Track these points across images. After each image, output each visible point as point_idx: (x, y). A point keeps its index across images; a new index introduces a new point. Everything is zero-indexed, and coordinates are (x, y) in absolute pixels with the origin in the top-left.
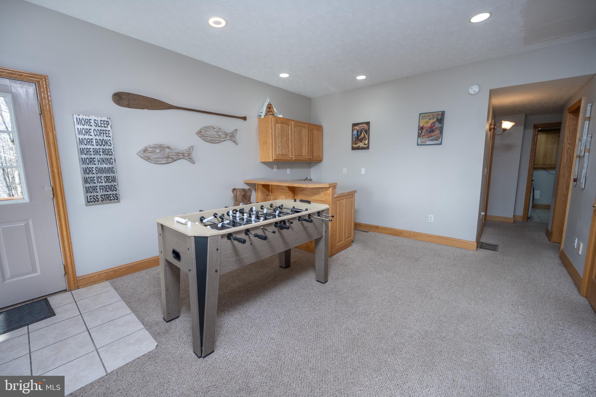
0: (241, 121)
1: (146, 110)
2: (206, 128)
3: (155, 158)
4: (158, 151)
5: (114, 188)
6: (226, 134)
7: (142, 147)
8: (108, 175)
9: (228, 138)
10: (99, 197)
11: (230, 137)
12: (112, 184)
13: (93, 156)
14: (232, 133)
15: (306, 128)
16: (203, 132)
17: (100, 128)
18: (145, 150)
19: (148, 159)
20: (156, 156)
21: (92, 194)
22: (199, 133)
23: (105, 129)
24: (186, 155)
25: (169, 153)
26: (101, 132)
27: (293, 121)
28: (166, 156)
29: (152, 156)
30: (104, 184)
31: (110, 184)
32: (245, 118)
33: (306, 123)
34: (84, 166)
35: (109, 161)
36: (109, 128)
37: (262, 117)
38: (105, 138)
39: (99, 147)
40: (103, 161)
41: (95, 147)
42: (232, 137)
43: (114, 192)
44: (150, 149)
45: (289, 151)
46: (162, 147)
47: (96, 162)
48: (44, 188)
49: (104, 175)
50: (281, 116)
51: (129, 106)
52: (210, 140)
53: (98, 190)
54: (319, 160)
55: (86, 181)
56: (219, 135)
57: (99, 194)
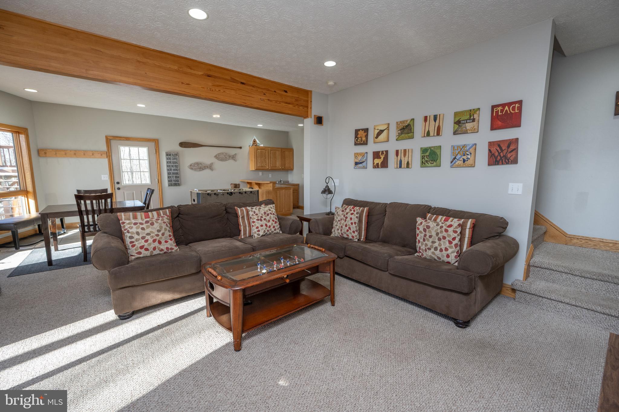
0: (239, 150)
1: (192, 148)
2: (219, 154)
3: (195, 169)
4: (196, 165)
5: (178, 181)
6: (230, 156)
7: (189, 164)
8: (176, 175)
9: (231, 158)
10: (173, 184)
11: (232, 158)
12: (178, 179)
13: (171, 168)
14: (233, 156)
15: (279, 151)
16: (217, 156)
17: (174, 157)
18: (191, 165)
19: (192, 169)
20: (195, 168)
21: (170, 183)
22: (216, 157)
23: (176, 157)
24: (209, 167)
25: (201, 166)
26: (174, 159)
27: (269, 147)
28: (200, 167)
29: (194, 168)
30: (175, 179)
31: (177, 179)
32: (241, 148)
33: (279, 148)
34: (168, 172)
35: (176, 170)
36: (177, 157)
37: (251, 146)
38: (176, 161)
39: (173, 164)
40: (174, 170)
41: (172, 164)
42: (233, 157)
43: (178, 183)
44: (193, 165)
45: (266, 165)
46: (198, 164)
47: (172, 170)
48: (155, 180)
49: (175, 175)
50: (262, 145)
51: (185, 147)
52: (221, 160)
53: (172, 181)
54: (292, 169)
55: (168, 177)
56: (226, 157)
57: (173, 183)
